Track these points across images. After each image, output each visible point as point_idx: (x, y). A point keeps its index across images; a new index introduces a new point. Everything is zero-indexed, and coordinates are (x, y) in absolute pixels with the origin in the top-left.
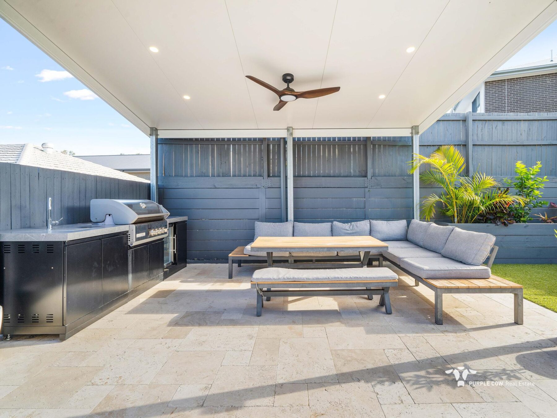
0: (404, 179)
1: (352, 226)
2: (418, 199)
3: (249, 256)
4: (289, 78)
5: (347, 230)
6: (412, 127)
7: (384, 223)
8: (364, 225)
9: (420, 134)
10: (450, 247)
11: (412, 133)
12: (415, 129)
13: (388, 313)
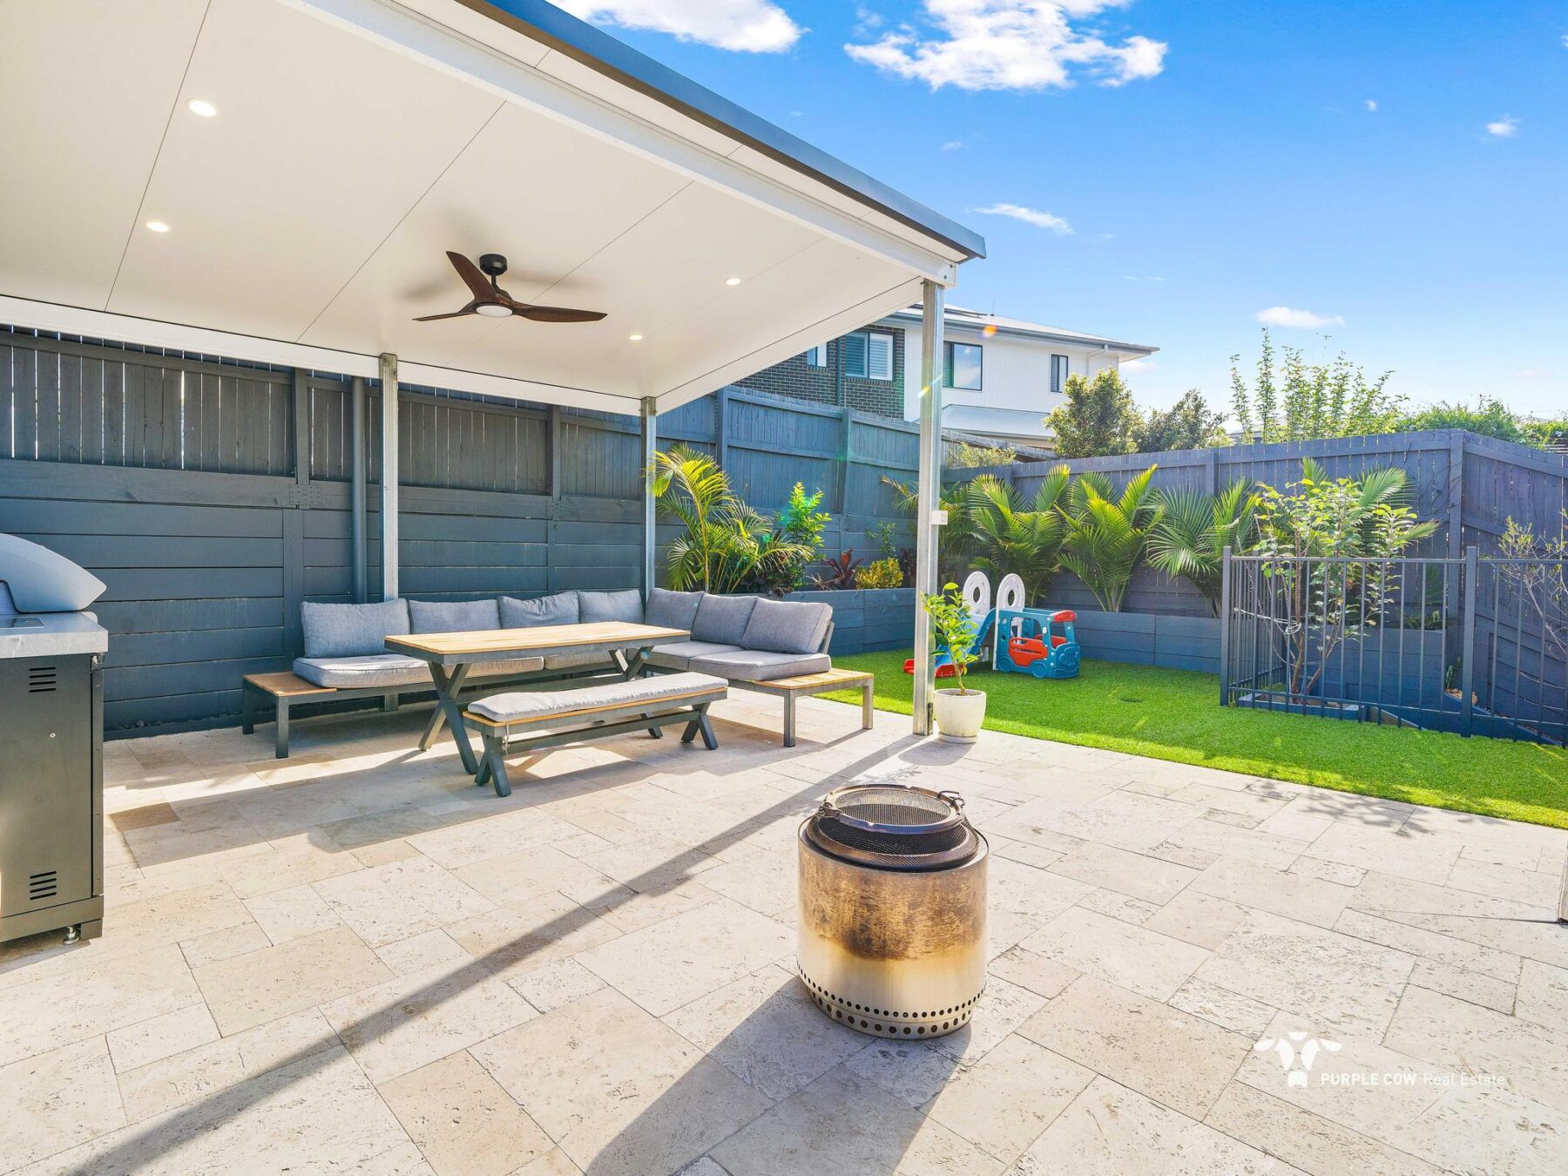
0: (620, 505)
1: (544, 606)
2: (653, 547)
3: (338, 689)
4: (497, 265)
5: (536, 614)
6: (645, 398)
7: (604, 595)
8: (567, 601)
9: (657, 414)
10: (759, 630)
11: (643, 410)
12: (648, 402)
13: (710, 746)
